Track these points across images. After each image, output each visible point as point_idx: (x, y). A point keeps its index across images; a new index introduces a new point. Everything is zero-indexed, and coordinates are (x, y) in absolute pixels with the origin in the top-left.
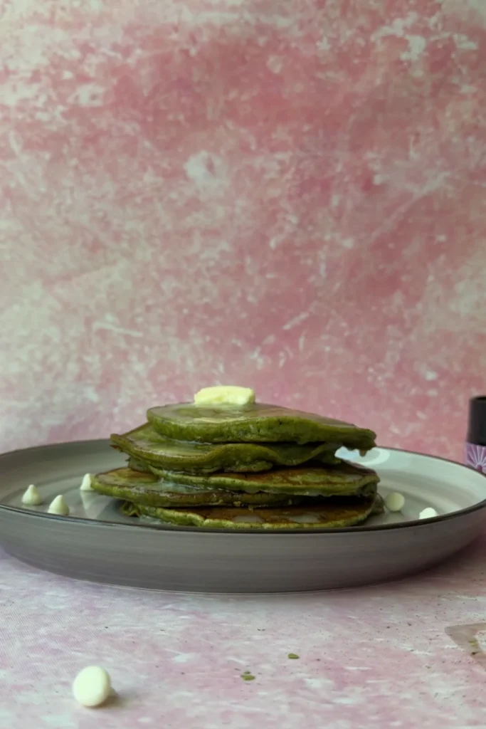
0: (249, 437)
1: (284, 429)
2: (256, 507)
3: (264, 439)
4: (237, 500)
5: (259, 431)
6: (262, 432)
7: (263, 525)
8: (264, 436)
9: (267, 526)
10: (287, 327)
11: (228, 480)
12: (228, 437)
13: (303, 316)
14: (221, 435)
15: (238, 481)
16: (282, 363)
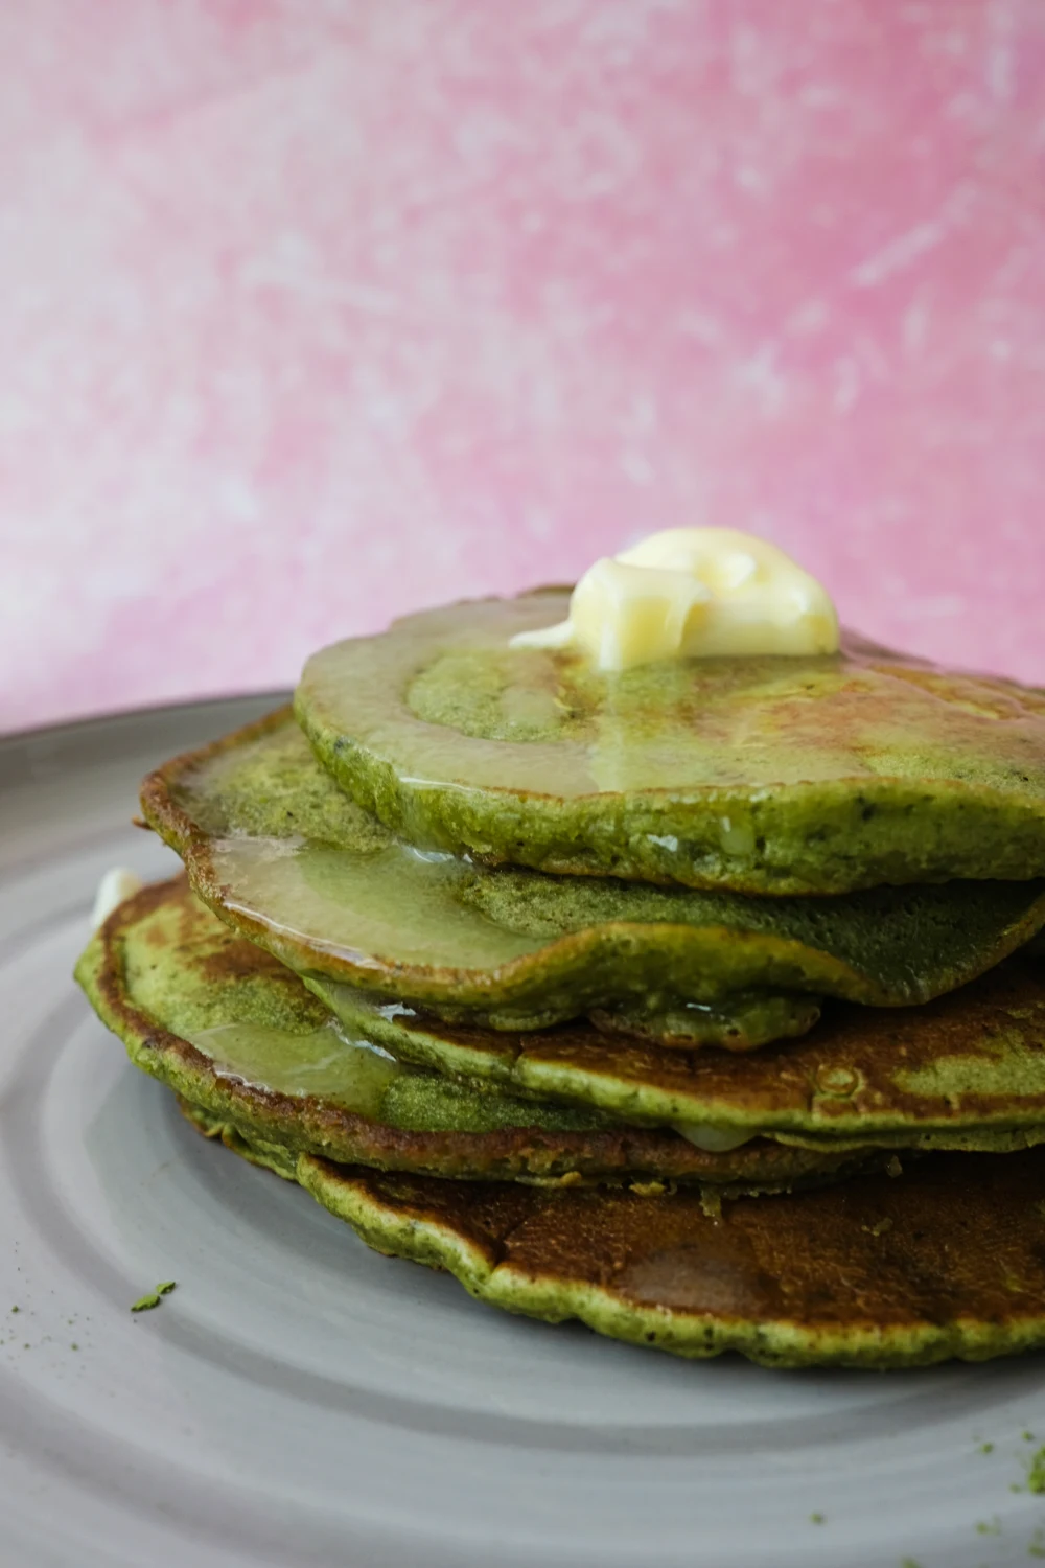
0: (711, 871)
1: (881, 839)
2: (732, 1194)
3: (784, 886)
4: (646, 1175)
5: (760, 844)
6: (775, 851)
7: (765, 1329)
8: (784, 872)
9: (784, 1334)
10: (869, 274)
11: (607, 1087)
12: (615, 859)
13: (924, 236)
14: (582, 847)
15: (652, 1098)
16: (845, 396)
